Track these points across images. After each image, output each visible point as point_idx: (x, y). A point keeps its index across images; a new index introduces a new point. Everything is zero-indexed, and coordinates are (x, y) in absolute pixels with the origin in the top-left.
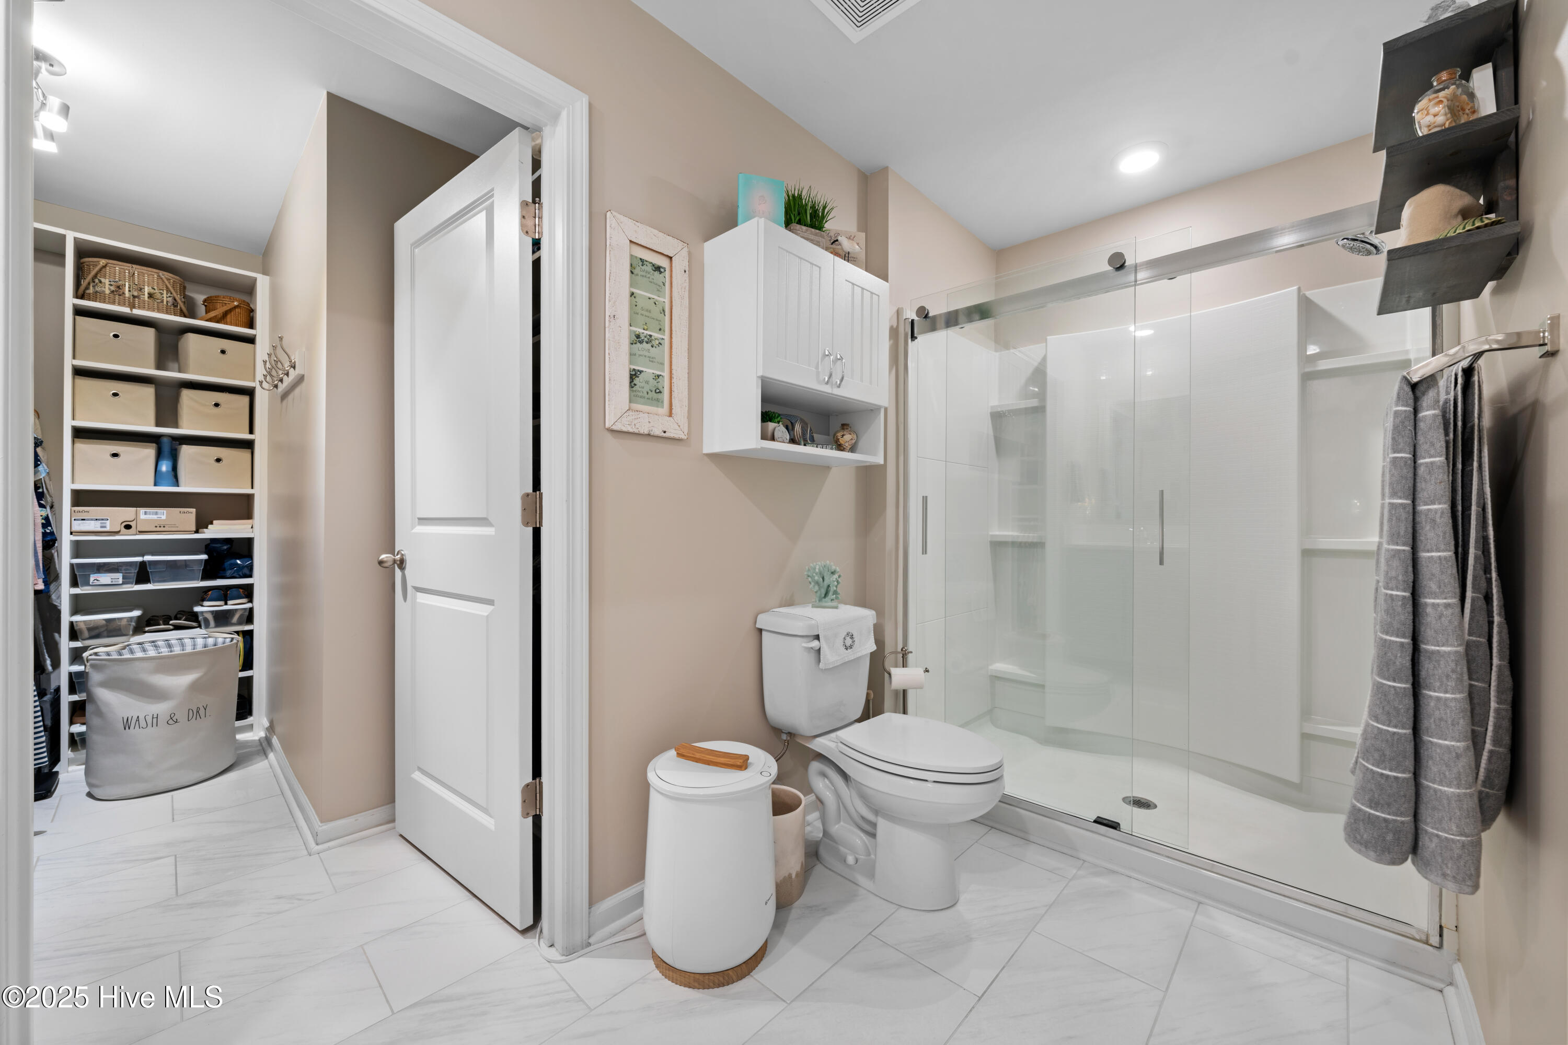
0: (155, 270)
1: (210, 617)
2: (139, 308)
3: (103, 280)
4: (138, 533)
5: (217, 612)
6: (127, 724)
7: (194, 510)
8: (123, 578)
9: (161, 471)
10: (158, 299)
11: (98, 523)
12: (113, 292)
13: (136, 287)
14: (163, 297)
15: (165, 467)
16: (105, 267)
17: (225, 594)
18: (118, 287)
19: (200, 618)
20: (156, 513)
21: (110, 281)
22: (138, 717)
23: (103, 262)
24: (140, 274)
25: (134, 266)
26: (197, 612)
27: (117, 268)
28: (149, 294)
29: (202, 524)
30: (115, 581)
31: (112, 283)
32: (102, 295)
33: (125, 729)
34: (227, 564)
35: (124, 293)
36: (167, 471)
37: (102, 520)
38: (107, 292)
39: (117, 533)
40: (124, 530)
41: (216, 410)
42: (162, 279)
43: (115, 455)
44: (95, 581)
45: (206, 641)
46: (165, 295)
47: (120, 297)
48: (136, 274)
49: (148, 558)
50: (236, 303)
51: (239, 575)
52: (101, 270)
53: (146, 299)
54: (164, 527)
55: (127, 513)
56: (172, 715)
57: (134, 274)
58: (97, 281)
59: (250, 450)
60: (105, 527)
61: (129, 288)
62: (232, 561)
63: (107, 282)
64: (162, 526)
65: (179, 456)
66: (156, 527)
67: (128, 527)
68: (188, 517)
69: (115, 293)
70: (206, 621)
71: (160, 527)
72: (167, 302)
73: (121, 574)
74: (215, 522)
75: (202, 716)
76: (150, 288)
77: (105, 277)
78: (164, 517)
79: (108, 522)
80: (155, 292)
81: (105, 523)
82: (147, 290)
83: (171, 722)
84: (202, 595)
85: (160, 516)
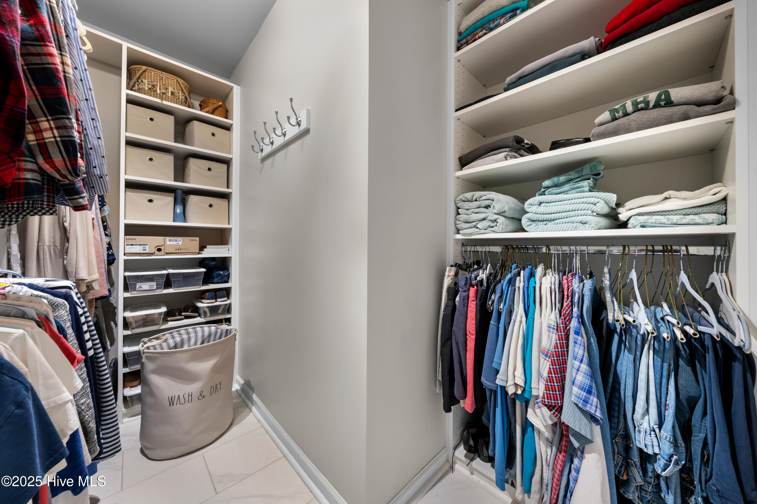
0: (175, 77)
1: (207, 310)
2: (165, 100)
3: (144, 80)
4: (165, 254)
5: (212, 306)
6: (171, 402)
7: (198, 239)
8: (156, 286)
9: (176, 212)
10: (176, 96)
11: (141, 247)
12: (150, 89)
13: (164, 87)
14: (179, 95)
15: (179, 210)
16: (145, 71)
17: (216, 294)
18: (153, 86)
19: (202, 311)
20: (176, 241)
21: (148, 82)
22: (179, 396)
23: (144, 68)
24: (166, 78)
25: (162, 72)
26: (200, 307)
27: (153, 73)
28: (171, 92)
29: (202, 248)
30: (152, 288)
31: (149, 83)
32: (143, 90)
33: (170, 406)
34: (215, 274)
35: (156, 90)
36: (180, 213)
37: (144, 245)
38: (147, 89)
39: (153, 254)
40: (157, 253)
41: (209, 173)
42: (179, 83)
43: (150, 201)
44: (140, 288)
45: (210, 329)
46: (180, 94)
47: (154, 93)
48: (164, 78)
49: (171, 271)
50: (220, 103)
51: (222, 281)
52: (142, 73)
53: (170, 95)
54: (181, 250)
55: (158, 240)
56: (201, 392)
57: (162, 78)
58: (140, 81)
59: (228, 200)
60: (145, 250)
61: (160, 87)
62: (218, 272)
63: (146, 81)
64: (180, 249)
65: (187, 203)
66: (176, 250)
67: (159, 250)
68: (194, 242)
69: (151, 90)
70: (205, 313)
71: (178, 250)
72: (182, 99)
73: (156, 283)
74: (208, 246)
75: (219, 390)
76: (172, 88)
77: (145, 79)
78: (180, 243)
79: (147, 246)
80: (175, 91)
81: (146, 247)
82: (170, 89)
83: (200, 398)
84: (201, 295)
85: (178, 243)
